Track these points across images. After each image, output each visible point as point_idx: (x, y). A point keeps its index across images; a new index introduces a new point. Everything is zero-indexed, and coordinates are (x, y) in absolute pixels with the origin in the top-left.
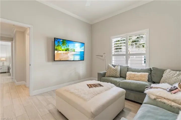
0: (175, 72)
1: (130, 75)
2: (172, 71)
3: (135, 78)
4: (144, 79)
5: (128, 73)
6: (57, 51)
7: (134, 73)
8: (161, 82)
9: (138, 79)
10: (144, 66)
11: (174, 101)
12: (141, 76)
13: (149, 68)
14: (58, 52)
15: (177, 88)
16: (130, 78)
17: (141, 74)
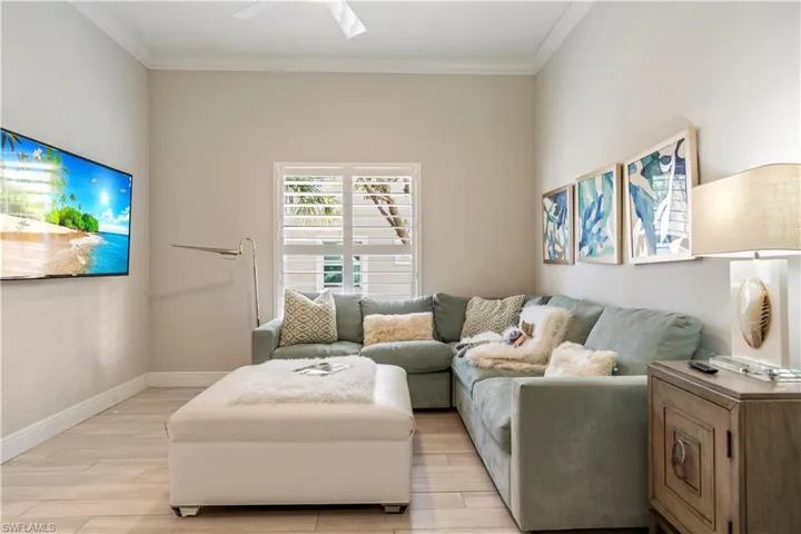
0: (493, 302)
1: (378, 325)
2: (486, 302)
3: (398, 335)
4: (423, 332)
5: (370, 319)
6: (20, 220)
7: (389, 318)
8: (463, 334)
9: (406, 336)
10: (407, 293)
11: (522, 360)
12: (414, 323)
13: (425, 297)
14: (23, 224)
15: (521, 335)
16: (381, 336)
17: (413, 320)
